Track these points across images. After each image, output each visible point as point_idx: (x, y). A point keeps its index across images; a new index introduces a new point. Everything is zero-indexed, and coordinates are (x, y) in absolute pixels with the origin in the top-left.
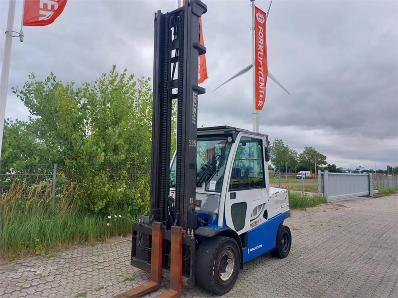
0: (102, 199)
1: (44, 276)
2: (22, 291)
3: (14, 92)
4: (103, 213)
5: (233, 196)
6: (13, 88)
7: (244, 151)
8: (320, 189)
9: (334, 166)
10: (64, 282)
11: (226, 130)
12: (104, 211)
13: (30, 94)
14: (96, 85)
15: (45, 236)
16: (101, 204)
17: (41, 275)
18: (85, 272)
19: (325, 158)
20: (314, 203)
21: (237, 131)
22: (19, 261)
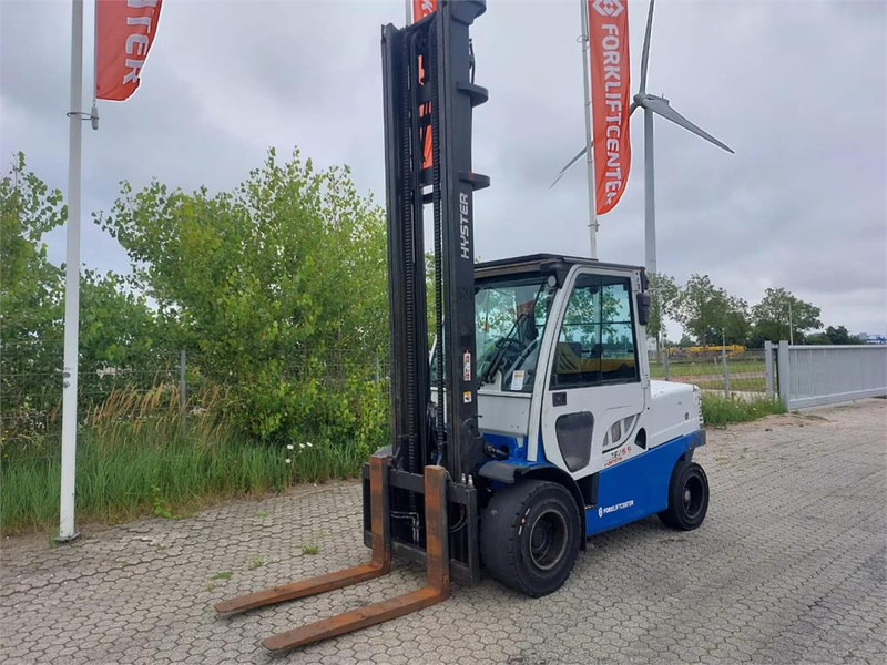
0: (273, 412)
1: (164, 548)
2: (126, 569)
3: (96, 221)
4: (279, 439)
5: (560, 400)
6: (94, 215)
7: (616, 306)
8: (769, 384)
9: (842, 331)
10: (196, 558)
11: (543, 262)
12: (280, 436)
13: (126, 222)
14: (243, 195)
15: (171, 483)
16: (272, 423)
17: (159, 545)
18: (236, 542)
19: (817, 312)
20: (750, 414)
21: (567, 263)
22: (126, 526)
